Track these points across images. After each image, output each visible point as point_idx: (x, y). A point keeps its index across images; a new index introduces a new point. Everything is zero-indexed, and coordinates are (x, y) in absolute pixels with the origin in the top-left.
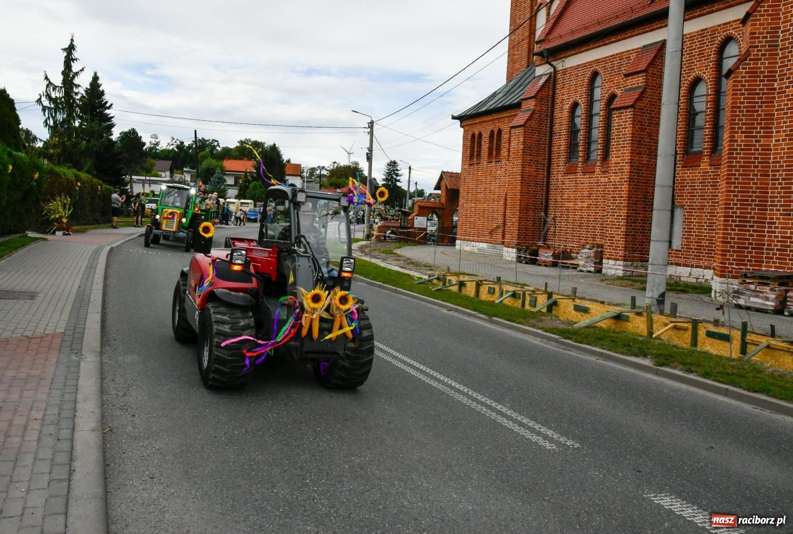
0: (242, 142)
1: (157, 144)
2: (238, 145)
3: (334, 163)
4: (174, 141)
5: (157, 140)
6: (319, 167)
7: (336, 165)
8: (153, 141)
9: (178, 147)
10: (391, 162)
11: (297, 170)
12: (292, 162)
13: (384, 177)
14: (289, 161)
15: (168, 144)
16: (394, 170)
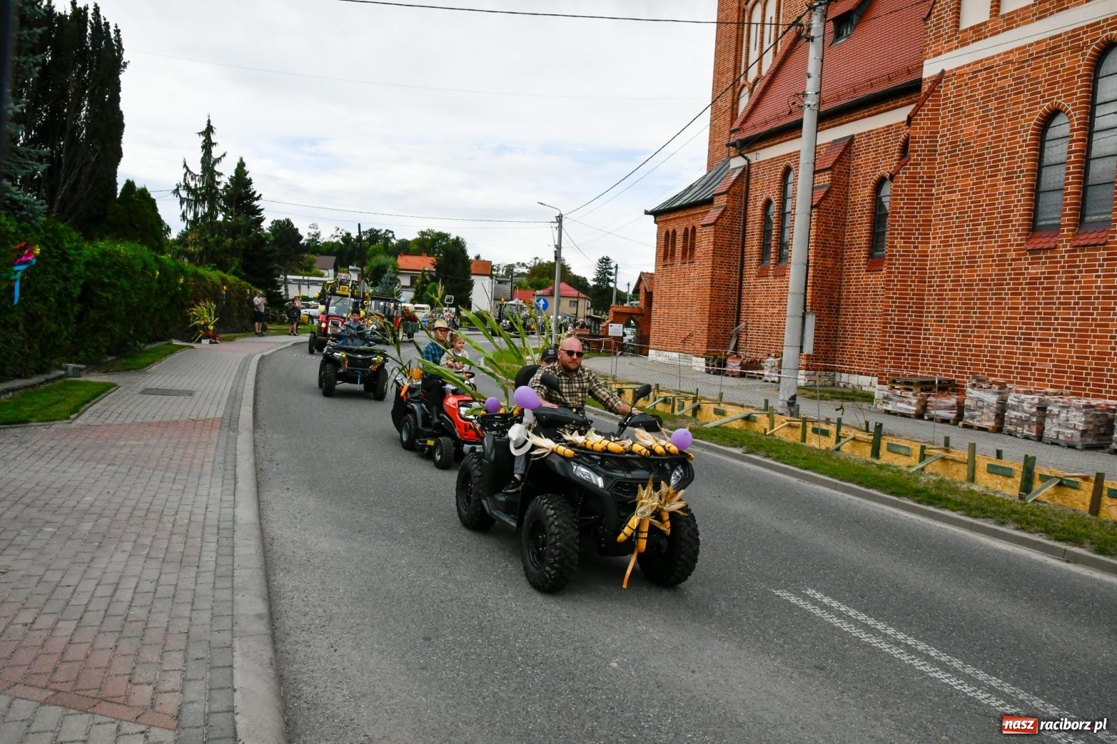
0: (423, 233)
1: (317, 235)
2: (418, 236)
3: (536, 258)
4: (339, 232)
5: (317, 231)
6: (518, 264)
7: (538, 261)
8: (313, 232)
9: (343, 239)
10: (603, 258)
11: (487, 269)
12: (482, 258)
13: (595, 277)
14: (478, 257)
15: (332, 235)
16: (606, 269)
